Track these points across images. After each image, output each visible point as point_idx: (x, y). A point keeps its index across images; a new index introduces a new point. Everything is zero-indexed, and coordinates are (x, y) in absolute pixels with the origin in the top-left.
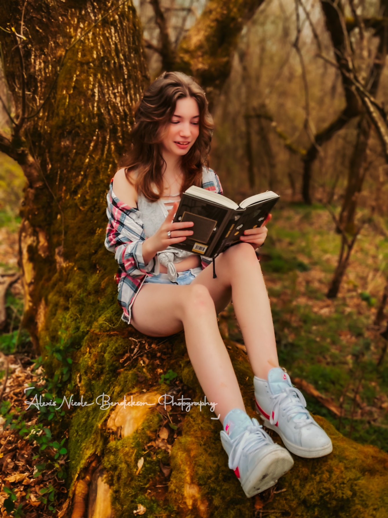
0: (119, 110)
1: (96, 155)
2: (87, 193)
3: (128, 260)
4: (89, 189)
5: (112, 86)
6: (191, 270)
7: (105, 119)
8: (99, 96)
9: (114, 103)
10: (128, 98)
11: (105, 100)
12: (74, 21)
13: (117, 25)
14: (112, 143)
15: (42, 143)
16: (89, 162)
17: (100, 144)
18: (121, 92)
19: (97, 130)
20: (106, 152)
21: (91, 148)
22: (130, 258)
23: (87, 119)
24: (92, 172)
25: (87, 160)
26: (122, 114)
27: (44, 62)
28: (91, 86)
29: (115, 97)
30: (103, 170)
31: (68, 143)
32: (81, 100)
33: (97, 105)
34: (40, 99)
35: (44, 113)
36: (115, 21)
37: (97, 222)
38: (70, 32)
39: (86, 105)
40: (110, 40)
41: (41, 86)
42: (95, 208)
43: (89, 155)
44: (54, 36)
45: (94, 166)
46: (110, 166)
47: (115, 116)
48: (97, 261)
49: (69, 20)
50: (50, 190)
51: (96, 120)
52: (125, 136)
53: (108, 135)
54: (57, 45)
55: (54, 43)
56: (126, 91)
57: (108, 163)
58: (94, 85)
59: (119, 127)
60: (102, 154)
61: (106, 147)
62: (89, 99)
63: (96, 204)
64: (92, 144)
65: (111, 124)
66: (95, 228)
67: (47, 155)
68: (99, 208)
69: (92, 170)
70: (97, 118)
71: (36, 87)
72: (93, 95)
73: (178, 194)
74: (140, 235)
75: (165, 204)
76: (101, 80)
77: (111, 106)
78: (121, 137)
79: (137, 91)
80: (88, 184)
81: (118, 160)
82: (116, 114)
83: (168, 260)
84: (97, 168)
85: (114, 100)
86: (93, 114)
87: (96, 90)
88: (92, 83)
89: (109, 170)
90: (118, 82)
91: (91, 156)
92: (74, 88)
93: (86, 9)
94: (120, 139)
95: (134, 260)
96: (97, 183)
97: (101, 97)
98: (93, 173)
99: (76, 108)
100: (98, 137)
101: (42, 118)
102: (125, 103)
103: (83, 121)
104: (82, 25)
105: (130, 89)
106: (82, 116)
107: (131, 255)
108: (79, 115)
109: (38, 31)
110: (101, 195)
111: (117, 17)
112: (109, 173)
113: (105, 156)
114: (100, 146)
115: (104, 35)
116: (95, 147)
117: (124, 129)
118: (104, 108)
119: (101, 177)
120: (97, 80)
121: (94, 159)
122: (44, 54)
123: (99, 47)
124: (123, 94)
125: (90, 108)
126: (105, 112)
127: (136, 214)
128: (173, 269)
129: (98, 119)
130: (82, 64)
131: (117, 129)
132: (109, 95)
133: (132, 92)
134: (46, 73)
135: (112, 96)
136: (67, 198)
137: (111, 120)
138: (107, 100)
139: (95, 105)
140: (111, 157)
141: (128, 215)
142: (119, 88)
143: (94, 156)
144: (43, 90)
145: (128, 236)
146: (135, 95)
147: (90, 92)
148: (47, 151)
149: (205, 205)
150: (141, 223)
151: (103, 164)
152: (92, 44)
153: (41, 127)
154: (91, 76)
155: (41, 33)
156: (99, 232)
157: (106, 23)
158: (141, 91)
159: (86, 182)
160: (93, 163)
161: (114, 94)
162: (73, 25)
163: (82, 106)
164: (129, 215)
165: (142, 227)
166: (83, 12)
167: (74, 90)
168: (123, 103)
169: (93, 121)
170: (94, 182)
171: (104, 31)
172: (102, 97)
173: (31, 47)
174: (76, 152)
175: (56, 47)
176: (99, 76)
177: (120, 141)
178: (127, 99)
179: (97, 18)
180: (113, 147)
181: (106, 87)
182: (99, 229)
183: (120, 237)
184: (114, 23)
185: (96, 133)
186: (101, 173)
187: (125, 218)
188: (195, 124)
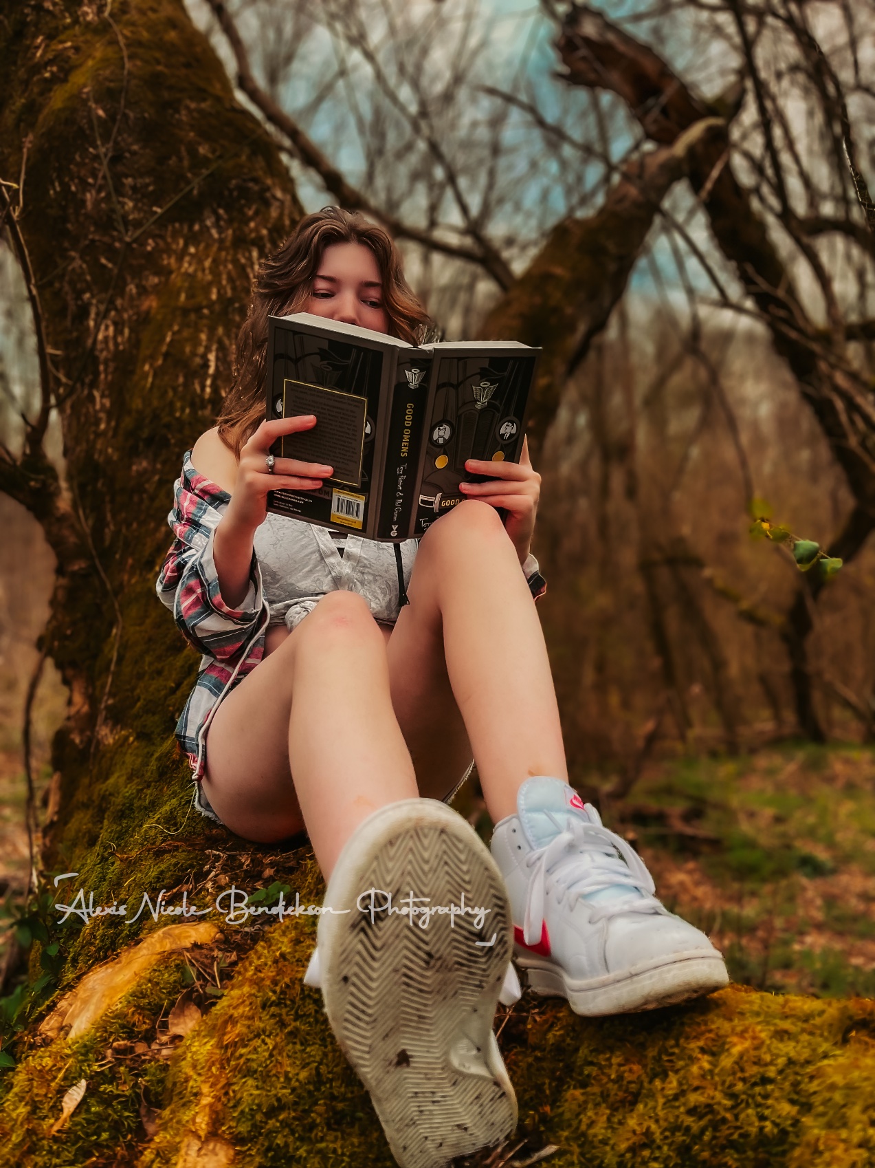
8: (217, 367)
12: (178, 244)
13: (264, 246)
15: (100, 485)
22: (193, 582)
23: (187, 411)
27: (115, 324)
28: (201, 350)
31: (145, 464)
32: (177, 377)
33: (213, 383)
34: (102, 396)
35: (108, 423)
36: (261, 238)
38: (169, 264)
39: (187, 384)
40: (249, 270)
41: (106, 370)
44: (137, 273)
49: (168, 245)
50: (103, 575)
51: (208, 412)
54: (143, 291)
55: (137, 287)
58: (208, 348)
62: (196, 372)
67: (108, 507)
70: (209, 407)
71: (96, 374)
72: (206, 365)
76: (225, 338)
86: (202, 400)
87: (212, 357)
88: (204, 344)
92: (166, 355)
93: (202, 222)
95: (201, 583)
97: (221, 369)
99: (166, 392)
101: (104, 433)
103: (178, 414)
104: (192, 250)
106: (178, 404)
107: (194, 570)
108: (171, 404)
109: (104, 266)
111: (264, 232)
115: (235, 262)
120: (216, 338)
122: (116, 309)
123: (224, 282)
125: (195, 389)
129: (213, 410)
130: (185, 311)
134: (116, 344)
136: (133, 581)
139: (209, 382)
144: (110, 377)
147: (197, 360)
148: (107, 498)
152: (209, 277)
153: (100, 452)
154: (202, 331)
155: (110, 270)
157: (241, 242)
162: (175, 252)
163: (179, 386)
166: (197, 227)
167: (165, 360)
169: (200, 413)
171: (235, 254)
172: (225, 369)
173: (89, 299)
174: (160, 480)
175: (139, 294)
176: (220, 331)
179: (223, 236)
184: (258, 243)
187: (205, 511)
188: (373, 305)
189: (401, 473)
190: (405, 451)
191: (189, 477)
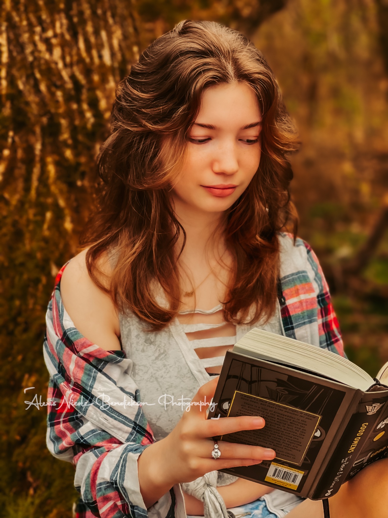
0: (61, 78)
1: (14, 192)
3: (106, 499)
5: (41, 22)
6: (266, 497)
7: (27, 104)
8: (10, 52)
9: (47, 62)
10: (82, 45)
11: (24, 59)
14: (49, 159)
17: (19, 164)
18: (62, 35)
19: (11, 134)
20: (35, 183)
24: (5, 235)
26: (69, 85)
29: (50, 49)
30: (31, 227)
37: (24, 359)
42: (17, 324)
45: (9, 221)
46: (49, 215)
47: (53, 94)
48: (28, 464)
51: (7, 111)
52: (80, 137)
53: (37, 140)
56: (73, 30)
57: (42, 208)
59: (64, 118)
60: (27, 189)
61: (36, 171)
63: (19, 314)
64: (1, 168)
65: (44, 115)
66: (18, 375)
68: (26, 323)
69: (4, 230)
73: (219, 307)
74: (132, 418)
75: (188, 334)
76: (14, 14)
77: (41, 72)
78: (70, 142)
79: (102, 23)
81: (67, 200)
82: (53, 89)
84: (15, 224)
85: (47, 56)
87: (2, 40)
89: (45, 226)
90: (53, 10)
94: (67, 146)
95: (122, 498)
96: (17, 262)
97: (15, 54)
98: (7, 238)
100: (13, 148)
102: (75, 58)
105: (83, 22)
107: (112, 485)
110: (31, 290)
112: (46, 233)
113: (33, 193)
114: (21, 170)
116: (9, 174)
117: (77, 122)
118: (24, 79)
119: (28, 245)
120: (4, 14)
121: (7, 202)
124: (68, 37)
126: (28, 87)
127: (120, 366)
128: (217, 505)
131: (59, 125)
132: (35, 44)
133: (90, 29)
135: (42, 47)
137: (43, 104)
138: (30, 59)
139: (3, 73)
140: (49, 193)
141: (100, 371)
142: (58, 25)
143: (7, 195)
146: (97, 33)
149: (285, 378)
150: (132, 387)
151: (31, 213)
158: (111, 21)
160: (5, 213)
161: (47, 41)
164: (104, 370)
168: (68, 59)
170: (11, 261)
177: (68, 153)
178: (79, 49)
181: (26, 29)
182: (30, 376)
185: (10, 140)
186: (27, 235)
188: (249, 142)
189: (345, 462)
190: (352, 449)
191: (72, 339)
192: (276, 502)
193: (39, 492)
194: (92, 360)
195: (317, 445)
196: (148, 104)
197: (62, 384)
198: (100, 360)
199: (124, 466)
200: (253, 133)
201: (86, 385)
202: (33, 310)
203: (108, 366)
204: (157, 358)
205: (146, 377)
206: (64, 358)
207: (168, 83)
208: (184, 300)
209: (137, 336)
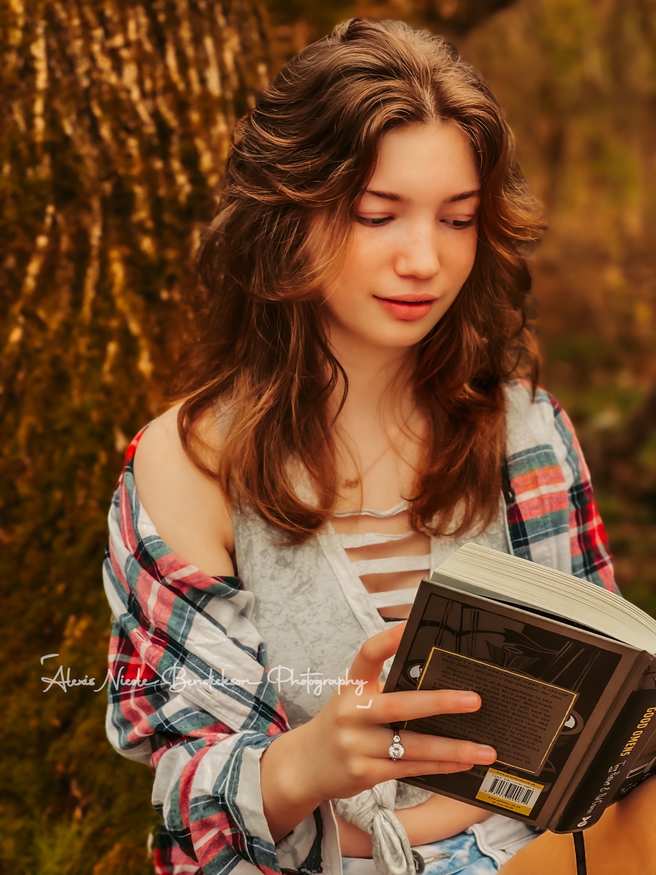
0: (136, 115)
1: (54, 308)
2: (22, 469)
3: (206, 825)
4: (30, 454)
5: (103, 21)
6: (477, 829)
7: (79, 159)
8: (50, 70)
9: (113, 90)
10: (171, 60)
11: (75, 82)
14: (114, 254)
16: (22, 343)
17: (64, 262)
18: (139, 43)
19: (50, 209)
20: (90, 293)
21: (30, 283)
22: (214, 815)
23: (6, 170)
24: (38, 380)
25: (16, 335)
26: (150, 129)
28: (16, 36)
29: (118, 66)
30: (82, 368)
33: (47, 107)
37: (67, 591)
42: (56, 532)
43: (24, 312)
45: (45, 356)
46: (112, 348)
47: (122, 144)
48: (72, 767)
51: (44, 171)
52: (167, 218)
53: (94, 221)
56: (158, 35)
57: (101, 336)
58: (28, 30)
59: (140, 183)
60: (77, 304)
61: (92, 273)
62: (13, 87)
63: (61, 514)
64: (34, 268)
65: (107, 178)
66: (58, 617)
68: (72, 529)
69: (37, 372)
70: (46, 160)
72: (28, 70)
74: (253, 692)
75: (349, 551)
76: (58, 6)
77: (102, 105)
78: (149, 224)
79: (206, 24)
80: (22, 434)
81: (144, 323)
82: (123, 135)
83: (371, 803)
84: (55, 362)
85: (113, 79)
86: (32, 146)
87: (38, 50)
88: (21, 22)
89: (107, 367)
91: (29, 315)
94: (146, 232)
96: (59, 426)
97: (59, 74)
98: (42, 385)
100: (54, 235)
102: (160, 83)
105: (174, 22)
107: (217, 801)
110: (81, 474)
112: (108, 378)
113: (86, 310)
114: (66, 272)
116: (46, 277)
117: (162, 192)
118: (73, 117)
119: (76, 398)
120: (41, 6)
121: (42, 326)
124: (148, 47)
125: (15, 123)
126: (80, 131)
127: (232, 603)
129: (54, 165)
131: (131, 196)
132: (92, 59)
133: (185, 33)
135: (104, 63)
137: (105, 160)
138: (85, 83)
139: (39, 107)
140: (113, 312)
141: (200, 610)
142: (132, 26)
143: (42, 314)
145: (203, 700)
146: (197, 41)
147: (12, 59)
149: (519, 629)
150: (252, 638)
151: (83, 344)
156: (78, 633)
158: (221, 21)
159: (17, 425)
160: (38, 343)
161: (113, 54)
164: (206, 610)
165: (259, 656)
168: (148, 84)
169: (30, 172)
170: (48, 424)
172: (65, 73)
177: (147, 244)
178: (166, 68)
180: (118, 271)
181: (78, 32)
182: (78, 619)
183: (170, 709)
185: (48, 221)
186: (76, 382)
187: (190, 623)
188: (458, 225)
189: (614, 771)
190: (628, 750)
191: (153, 554)
192: (493, 838)
193: (91, 815)
194: (185, 591)
195: (568, 741)
196: (287, 156)
197: (135, 632)
198: (198, 592)
199: (237, 769)
200: (465, 209)
201: (176, 632)
202: (85, 507)
203: (213, 602)
204: (296, 591)
205: (278, 621)
206: (139, 587)
207: (322, 121)
208: (343, 492)
209: (264, 553)
